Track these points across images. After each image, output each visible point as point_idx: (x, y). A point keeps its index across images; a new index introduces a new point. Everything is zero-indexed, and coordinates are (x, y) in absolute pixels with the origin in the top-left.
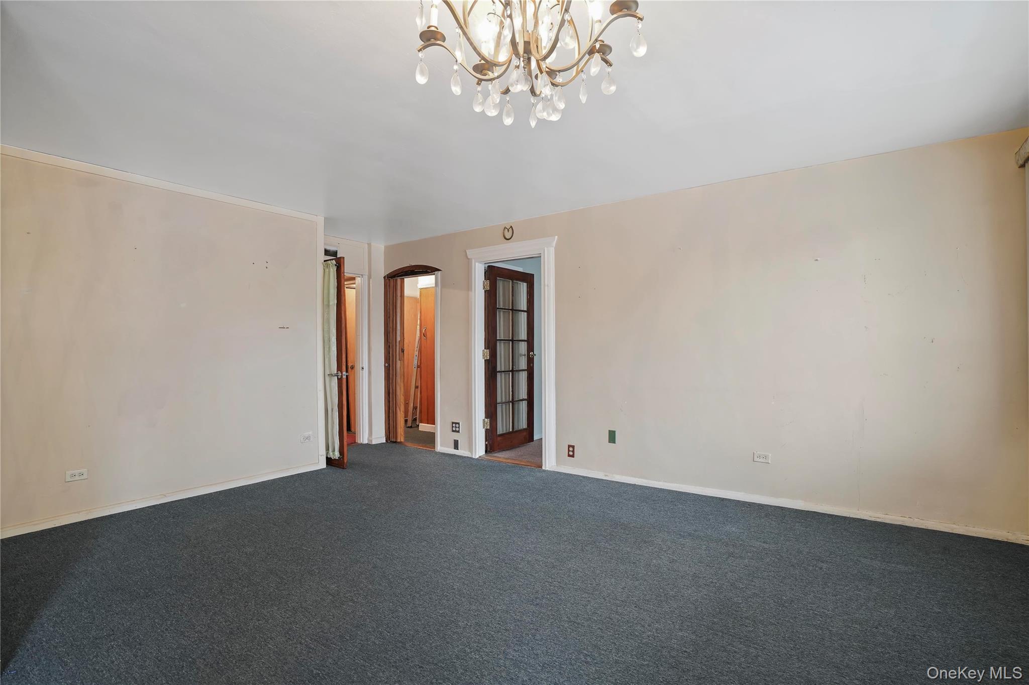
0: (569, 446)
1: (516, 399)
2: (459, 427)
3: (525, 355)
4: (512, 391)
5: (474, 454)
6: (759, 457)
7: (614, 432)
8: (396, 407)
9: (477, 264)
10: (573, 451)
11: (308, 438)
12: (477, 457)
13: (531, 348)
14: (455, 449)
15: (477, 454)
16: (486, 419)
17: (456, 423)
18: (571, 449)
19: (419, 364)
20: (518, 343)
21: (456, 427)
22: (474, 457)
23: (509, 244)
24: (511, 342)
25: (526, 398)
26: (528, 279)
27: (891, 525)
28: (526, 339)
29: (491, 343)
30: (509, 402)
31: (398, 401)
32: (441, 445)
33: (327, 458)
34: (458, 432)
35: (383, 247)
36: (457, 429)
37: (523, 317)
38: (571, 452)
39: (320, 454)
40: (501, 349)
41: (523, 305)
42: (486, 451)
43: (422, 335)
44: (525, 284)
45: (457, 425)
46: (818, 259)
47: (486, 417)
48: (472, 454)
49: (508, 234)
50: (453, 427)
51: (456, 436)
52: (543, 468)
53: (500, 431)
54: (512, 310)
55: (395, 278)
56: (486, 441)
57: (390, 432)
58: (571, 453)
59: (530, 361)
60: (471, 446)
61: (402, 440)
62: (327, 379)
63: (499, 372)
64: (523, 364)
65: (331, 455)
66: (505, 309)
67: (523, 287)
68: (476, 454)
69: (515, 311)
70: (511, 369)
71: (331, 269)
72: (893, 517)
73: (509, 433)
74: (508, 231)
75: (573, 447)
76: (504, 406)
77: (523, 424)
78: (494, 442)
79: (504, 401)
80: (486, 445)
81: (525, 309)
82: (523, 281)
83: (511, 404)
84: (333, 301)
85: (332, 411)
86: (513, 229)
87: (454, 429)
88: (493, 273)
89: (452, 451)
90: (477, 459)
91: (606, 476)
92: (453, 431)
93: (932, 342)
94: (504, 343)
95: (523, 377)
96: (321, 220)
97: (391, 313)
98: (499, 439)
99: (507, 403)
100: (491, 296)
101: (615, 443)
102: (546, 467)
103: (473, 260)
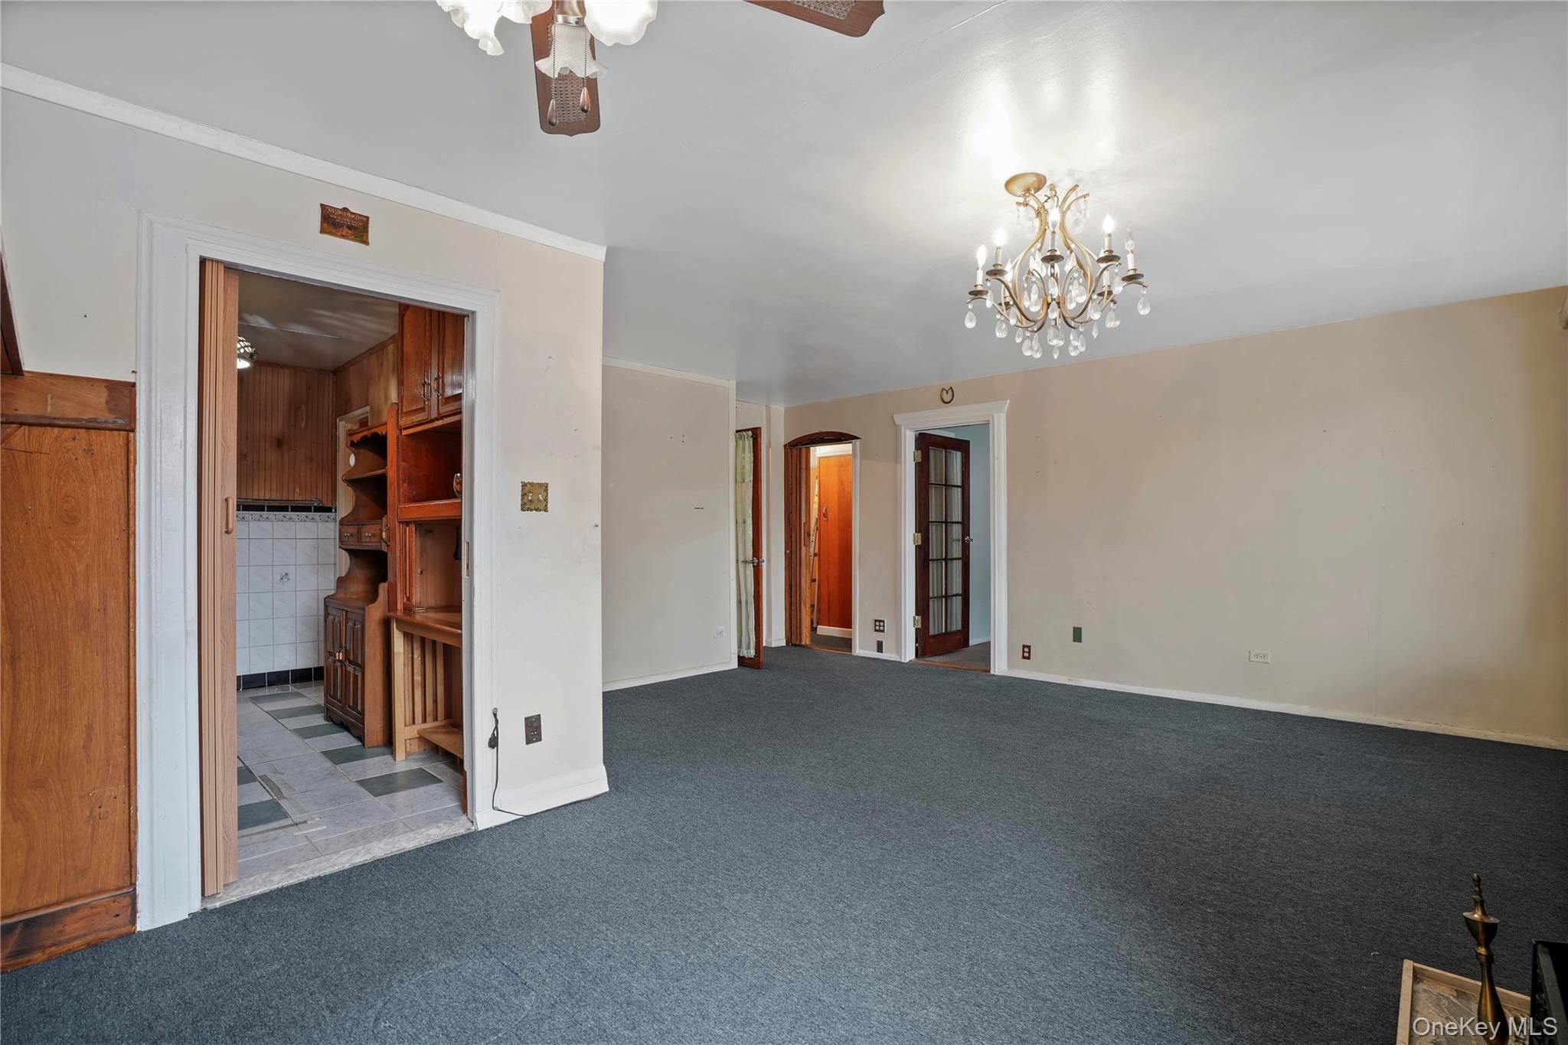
0: (1024, 646)
1: (949, 594)
2: (884, 626)
3: (959, 540)
4: (946, 584)
5: (903, 657)
6: (1257, 656)
7: (1080, 629)
8: (800, 604)
9: (907, 431)
10: (1029, 652)
11: (721, 633)
12: (907, 661)
13: (966, 531)
14: (878, 652)
15: (907, 657)
16: (917, 617)
17: (880, 621)
18: (1026, 650)
19: (817, 551)
20: (952, 526)
21: (880, 626)
22: (903, 661)
23: (949, 409)
24: (944, 525)
25: (960, 592)
26: (963, 446)
27: (1413, 731)
28: (960, 520)
29: (923, 525)
30: (942, 597)
31: (803, 596)
32: (860, 648)
33: (739, 656)
34: (883, 631)
35: (783, 409)
36: (882, 628)
37: (957, 494)
38: (1027, 653)
39: (732, 652)
40: (933, 531)
41: (957, 479)
42: (917, 656)
43: (822, 515)
44: (959, 454)
45: (882, 624)
46: (1327, 430)
47: (916, 615)
48: (901, 658)
49: (948, 395)
50: (876, 625)
51: (879, 636)
52: (992, 672)
53: (932, 633)
54: (946, 485)
55: (797, 449)
56: (916, 642)
57: (791, 633)
58: (1026, 655)
59: (966, 547)
60: (899, 648)
61: (808, 643)
62: (741, 566)
63: (931, 560)
64: (956, 551)
65: (745, 653)
66: (938, 484)
67: (957, 457)
68: (905, 656)
69: (948, 486)
70: (944, 557)
71: (747, 441)
72: (1417, 723)
73: (941, 635)
74: (947, 393)
75: (1029, 647)
76: (936, 602)
77: (956, 625)
78: (926, 644)
79: (936, 595)
80: (916, 647)
81: (959, 484)
82: (958, 449)
83: (944, 600)
84: (749, 477)
85: (747, 603)
86: (952, 390)
87: (877, 628)
88: (926, 442)
89: (875, 654)
90: (907, 663)
91: (1070, 680)
92: (876, 630)
93: (1463, 524)
94: (936, 525)
95: (957, 566)
96: (732, 384)
97: (794, 488)
98: (931, 640)
99: (939, 598)
100: (922, 470)
101: (1081, 642)
102: (995, 672)
103: (903, 428)
